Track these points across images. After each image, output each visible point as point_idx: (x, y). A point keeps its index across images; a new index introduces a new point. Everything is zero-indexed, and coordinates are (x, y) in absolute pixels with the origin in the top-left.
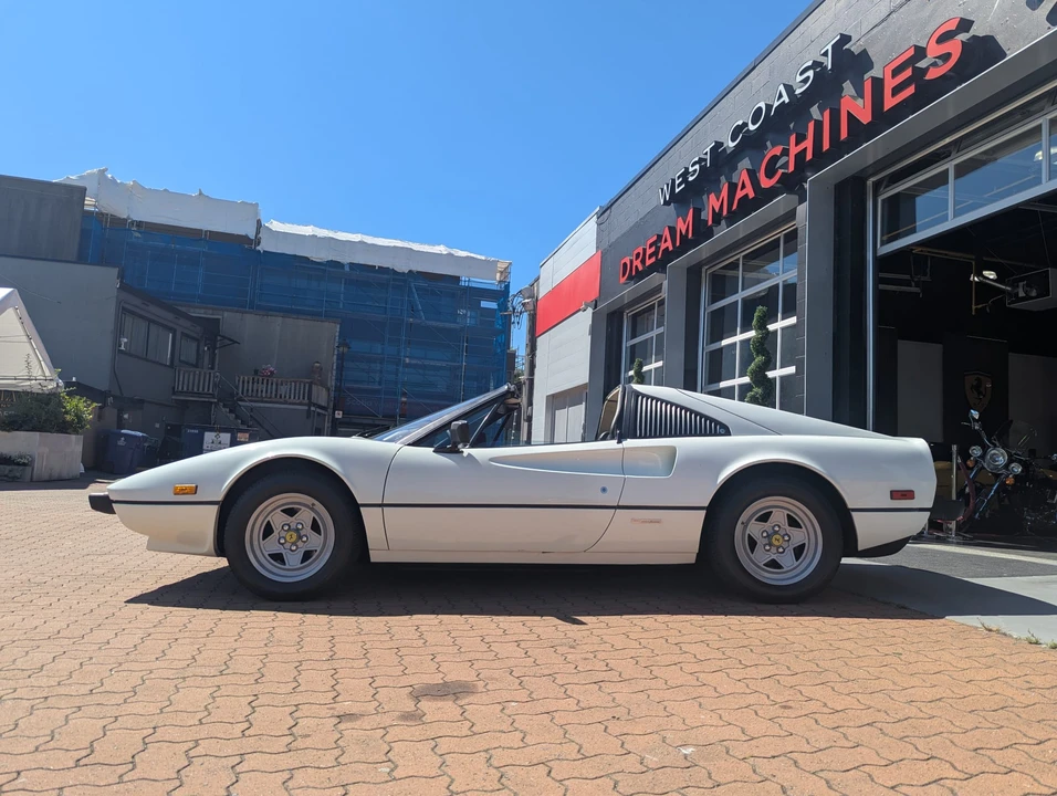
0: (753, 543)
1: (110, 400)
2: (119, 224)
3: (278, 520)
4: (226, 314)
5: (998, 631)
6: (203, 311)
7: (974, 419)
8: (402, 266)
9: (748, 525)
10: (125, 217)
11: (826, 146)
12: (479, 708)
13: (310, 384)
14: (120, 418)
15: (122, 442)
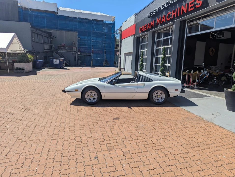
0: (155, 97)
1: (34, 53)
2: (26, 9)
4: (53, 31)
6: (47, 30)
7: (203, 65)
8: (90, 18)
9: (155, 94)
10: (27, 7)
11: (178, 15)
14: (36, 57)
15: (38, 62)
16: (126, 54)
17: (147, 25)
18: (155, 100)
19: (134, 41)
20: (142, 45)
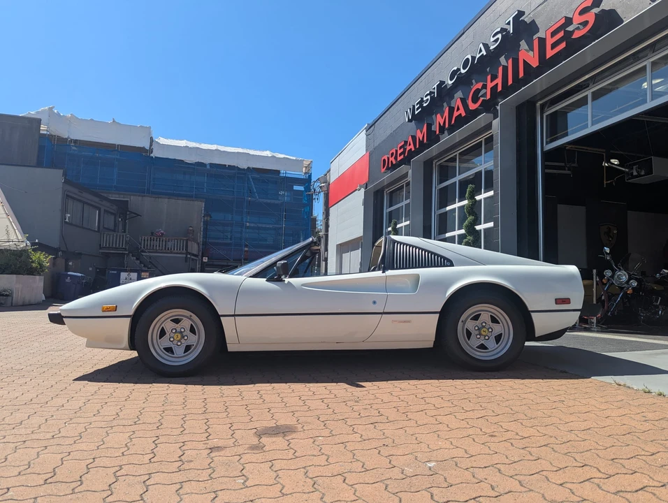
0: (469, 334)
1: (60, 253)
2: (63, 142)
3: (169, 326)
4: (132, 197)
5: (624, 385)
6: (117, 196)
7: (607, 253)
8: (243, 165)
9: (466, 323)
10: (66, 137)
11: (510, 82)
12: (300, 442)
13: (187, 241)
14: (67, 265)
15: (68, 280)
16: (344, 248)
17: (406, 142)
18: (471, 347)
19: (365, 203)
20: (390, 212)
